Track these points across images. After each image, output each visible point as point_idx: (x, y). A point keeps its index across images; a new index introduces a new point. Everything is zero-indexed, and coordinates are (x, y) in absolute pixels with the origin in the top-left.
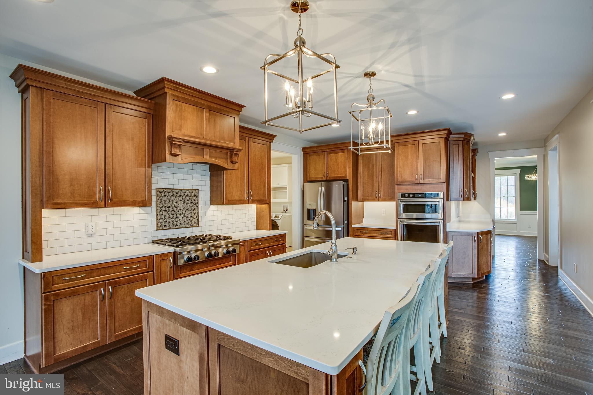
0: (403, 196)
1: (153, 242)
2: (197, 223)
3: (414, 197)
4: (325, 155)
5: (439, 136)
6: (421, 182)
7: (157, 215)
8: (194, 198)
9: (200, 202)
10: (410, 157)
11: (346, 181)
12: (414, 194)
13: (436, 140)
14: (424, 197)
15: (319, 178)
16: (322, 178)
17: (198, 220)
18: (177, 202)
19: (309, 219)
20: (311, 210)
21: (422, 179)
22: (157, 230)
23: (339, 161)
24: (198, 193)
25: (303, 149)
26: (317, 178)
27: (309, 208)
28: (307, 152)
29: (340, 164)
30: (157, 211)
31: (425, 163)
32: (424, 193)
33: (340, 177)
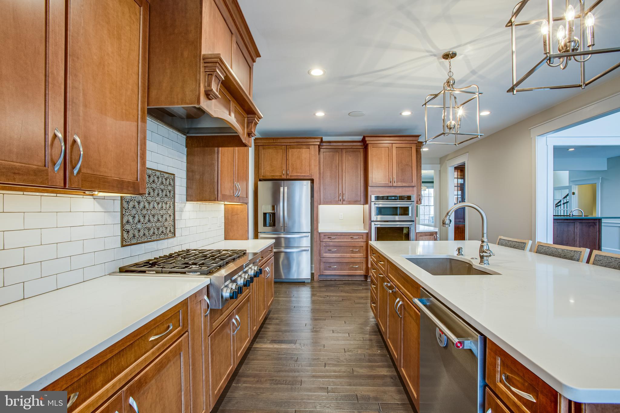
0: (378, 198)
2: (172, 231)
3: (387, 199)
4: (284, 150)
5: (406, 142)
6: (395, 184)
7: (122, 216)
8: (170, 188)
9: (176, 196)
10: (384, 159)
11: (312, 181)
12: (388, 197)
13: (408, 145)
14: (397, 200)
15: (277, 176)
16: (281, 176)
17: (174, 226)
19: (265, 225)
20: (267, 214)
21: (396, 182)
22: (123, 246)
23: (303, 158)
24: (174, 180)
25: (256, 139)
26: (273, 176)
27: (265, 212)
28: (259, 144)
29: (304, 161)
30: (122, 207)
31: (398, 166)
32: (397, 196)
33: (304, 176)
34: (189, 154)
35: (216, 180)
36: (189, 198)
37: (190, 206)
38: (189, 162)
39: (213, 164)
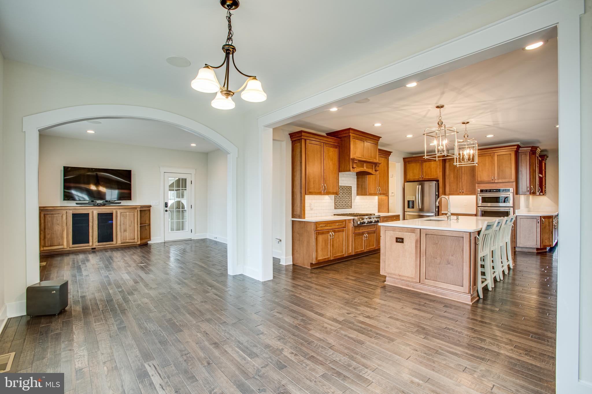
0: (482, 191)
1: (334, 215)
2: (351, 206)
3: (490, 192)
4: (421, 163)
5: (510, 150)
6: (496, 181)
7: (335, 200)
8: (350, 191)
9: (352, 194)
10: (487, 164)
11: (437, 181)
12: (490, 190)
13: (508, 153)
14: (498, 192)
15: (416, 179)
16: (419, 179)
17: (351, 204)
18: (342, 194)
19: (409, 207)
20: (410, 201)
21: (497, 179)
22: (335, 209)
23: (432, 167)
24: (351, 189)
25: (404, 159)
26: (414, 179)
27: (409, 200)
28: (406, 161)
29: (432, 169)
30: (335, 198)
31: (499, 168)
32: (498, 189)
33: (433, 178)
34: (357, 178)
35: (366, 188)
36: (358, 194)
37: (358, 198)
38: (358, 181)
39: (365, 182)
